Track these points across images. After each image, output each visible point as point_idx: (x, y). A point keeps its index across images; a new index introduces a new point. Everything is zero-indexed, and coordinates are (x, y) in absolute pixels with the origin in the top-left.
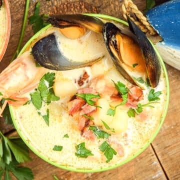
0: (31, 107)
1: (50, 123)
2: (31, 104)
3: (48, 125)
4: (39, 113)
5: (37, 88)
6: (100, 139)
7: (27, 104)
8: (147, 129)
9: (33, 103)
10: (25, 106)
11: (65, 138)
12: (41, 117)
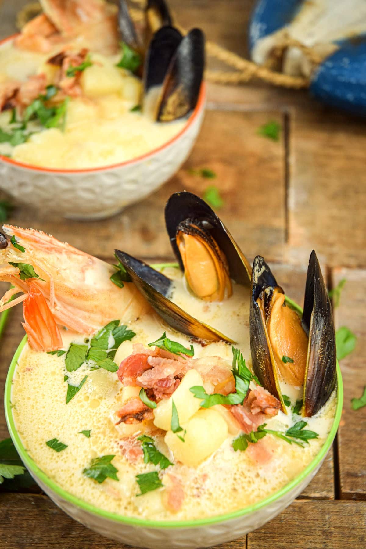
0: (59, 362)
1: (72, 400)
2: (63, 357)
3: (68, 401)
4: (66, 378)
5: (90, 338)
6: (148, 465)
7: (56, 355)
8: (253, 486)
9: (67, 357)
10: (50, 355)
11: (82, 436)
12: (66, 384)
